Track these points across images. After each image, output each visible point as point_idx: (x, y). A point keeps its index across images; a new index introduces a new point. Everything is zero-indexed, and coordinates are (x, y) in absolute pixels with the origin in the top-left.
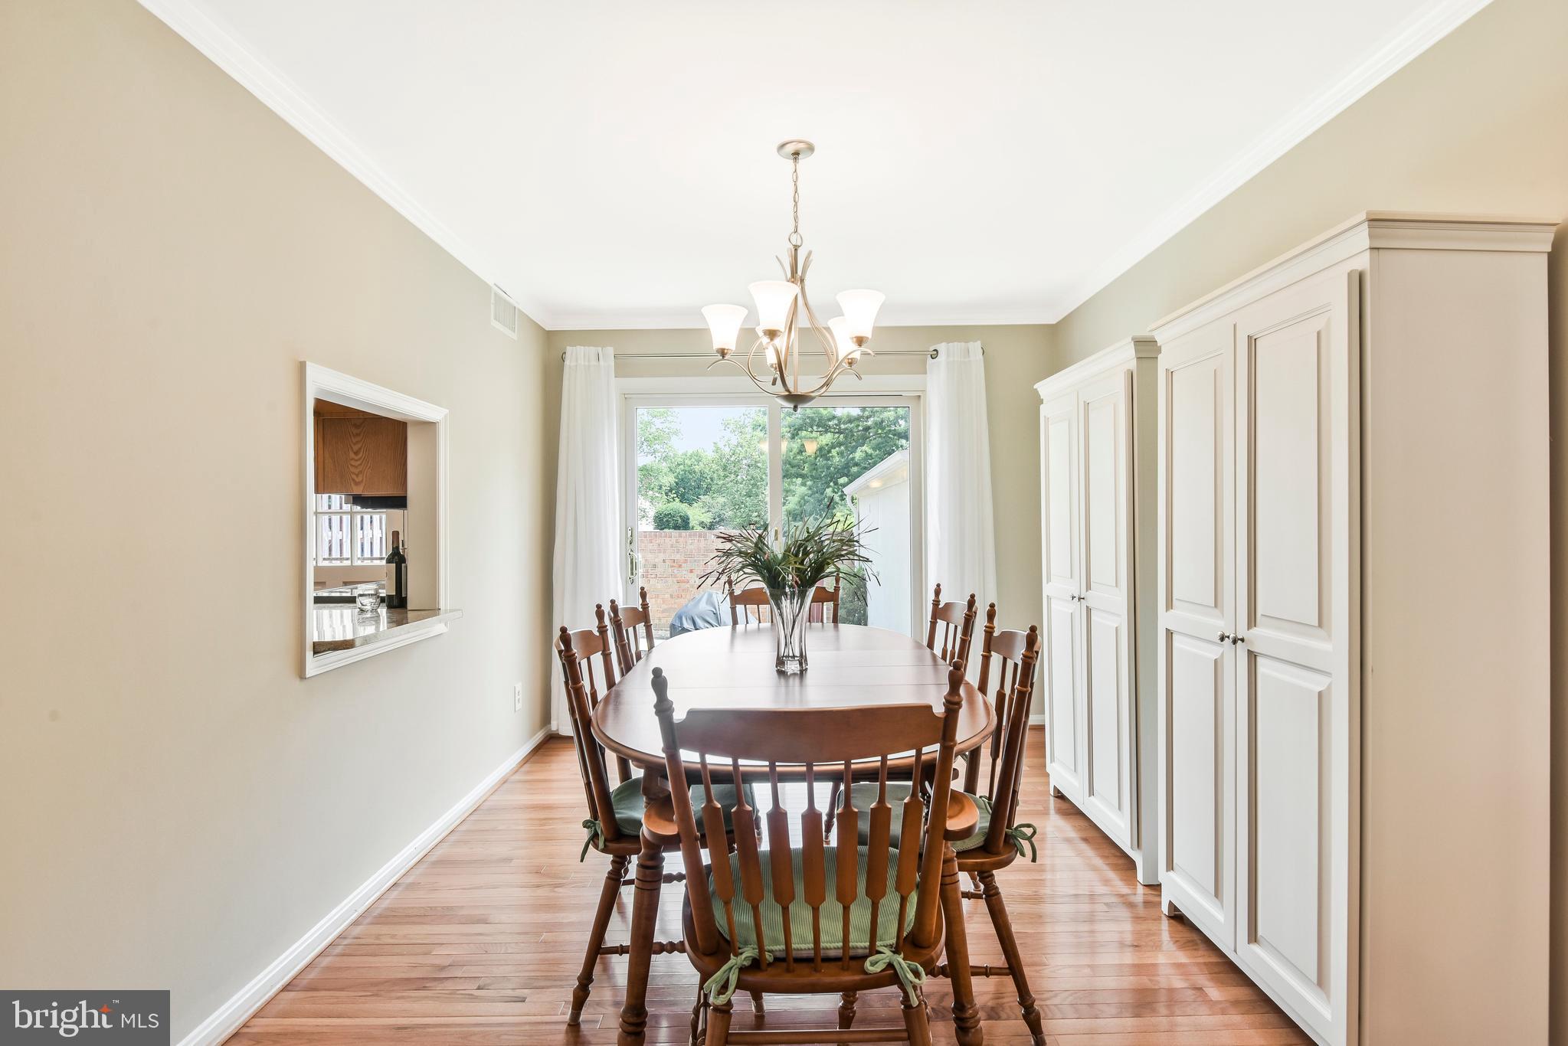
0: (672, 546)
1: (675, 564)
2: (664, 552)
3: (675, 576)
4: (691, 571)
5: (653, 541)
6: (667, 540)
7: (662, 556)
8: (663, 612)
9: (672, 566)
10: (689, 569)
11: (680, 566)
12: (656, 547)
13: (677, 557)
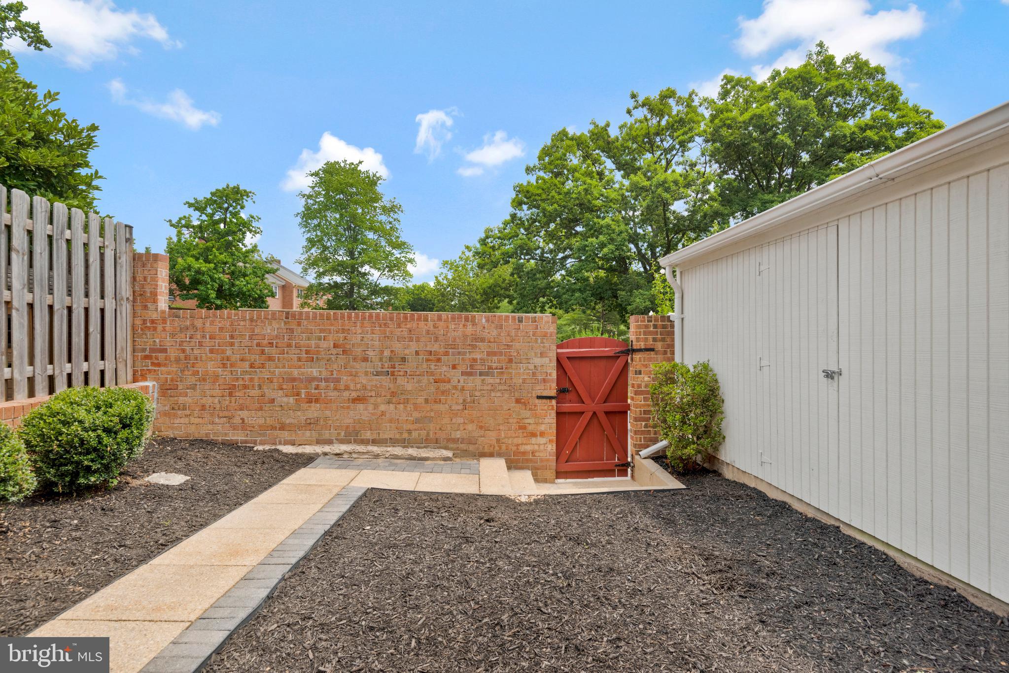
0: (428, 332)
1: (432, 357)
2: (418, 340)
3: (432, 374)
4: (454, 367)
5: (403, 326)
6: (422, 324)
7: (414, 346)
8: (417, 421)
9: (428, 360)
10: (451, 364)
11: (439, 360)
12: (405, 334)
13: (435, 347)
